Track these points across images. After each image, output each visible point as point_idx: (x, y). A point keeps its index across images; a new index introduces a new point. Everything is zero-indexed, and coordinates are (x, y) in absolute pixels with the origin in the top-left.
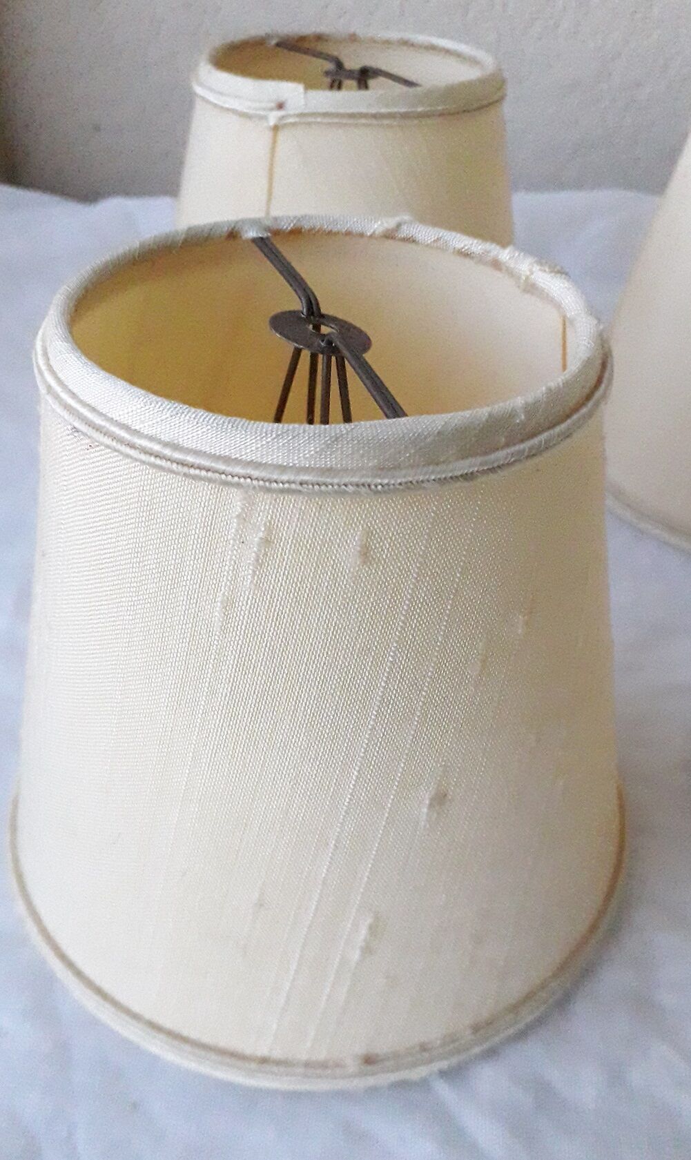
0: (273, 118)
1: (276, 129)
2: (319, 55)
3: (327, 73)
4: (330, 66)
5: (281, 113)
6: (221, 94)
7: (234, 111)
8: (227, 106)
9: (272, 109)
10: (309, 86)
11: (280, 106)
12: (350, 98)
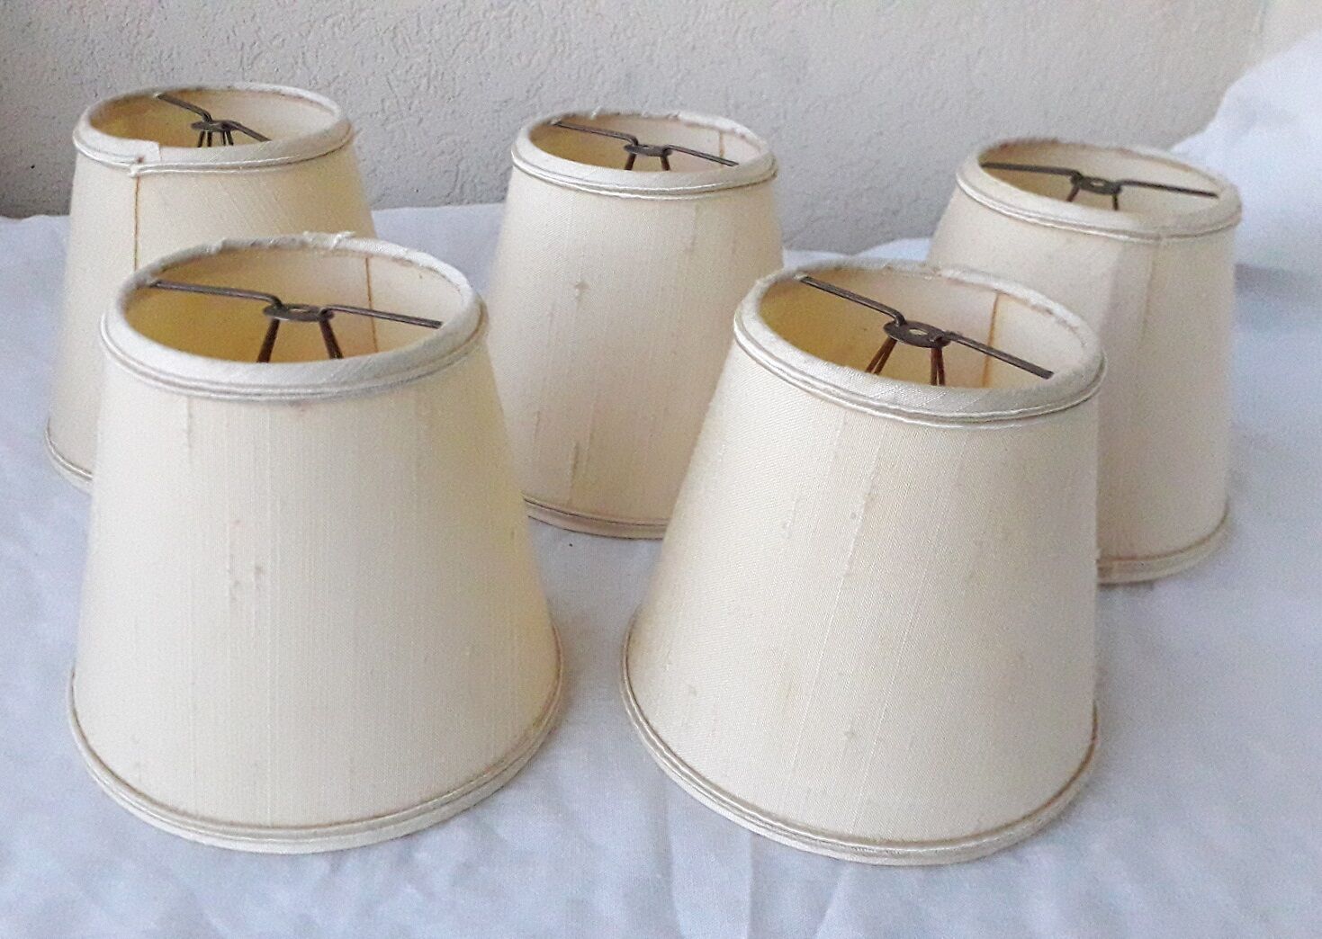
0: (135, 169)
1: (138, 178)
2: (189, 107)
3: (195, 126)
4: (201, 119)
5: (141, 166)
6: (95, 149)
7: (102, 163)
8: (98, 159)
9: (133, 163)
10: (165, 142)
11: (140, 161)
12: (215, 154)
